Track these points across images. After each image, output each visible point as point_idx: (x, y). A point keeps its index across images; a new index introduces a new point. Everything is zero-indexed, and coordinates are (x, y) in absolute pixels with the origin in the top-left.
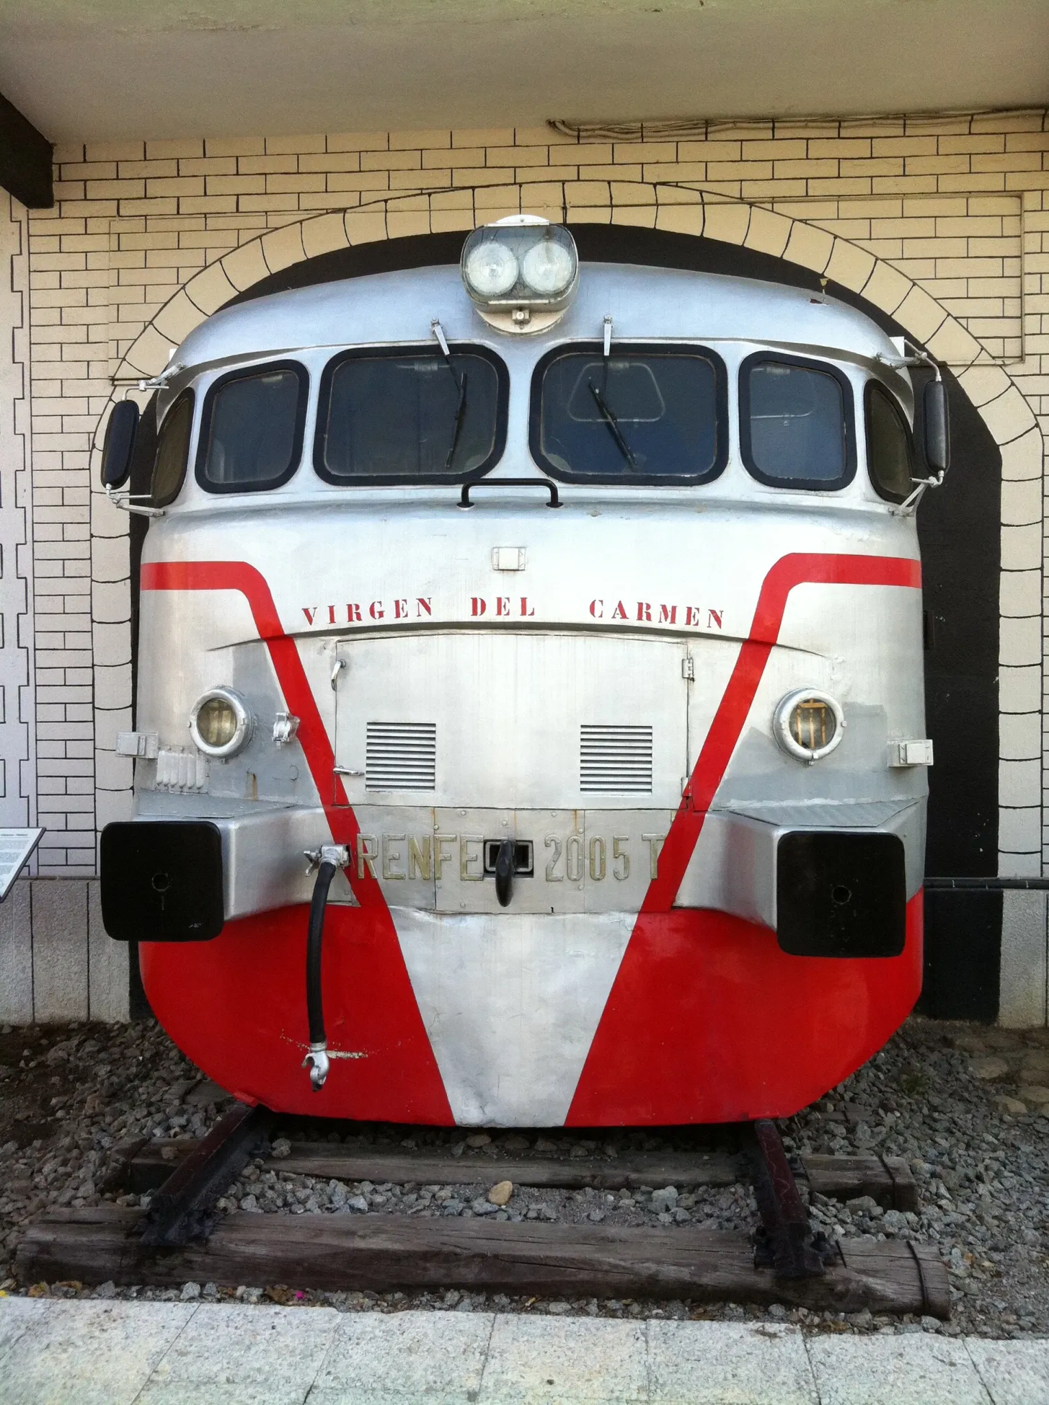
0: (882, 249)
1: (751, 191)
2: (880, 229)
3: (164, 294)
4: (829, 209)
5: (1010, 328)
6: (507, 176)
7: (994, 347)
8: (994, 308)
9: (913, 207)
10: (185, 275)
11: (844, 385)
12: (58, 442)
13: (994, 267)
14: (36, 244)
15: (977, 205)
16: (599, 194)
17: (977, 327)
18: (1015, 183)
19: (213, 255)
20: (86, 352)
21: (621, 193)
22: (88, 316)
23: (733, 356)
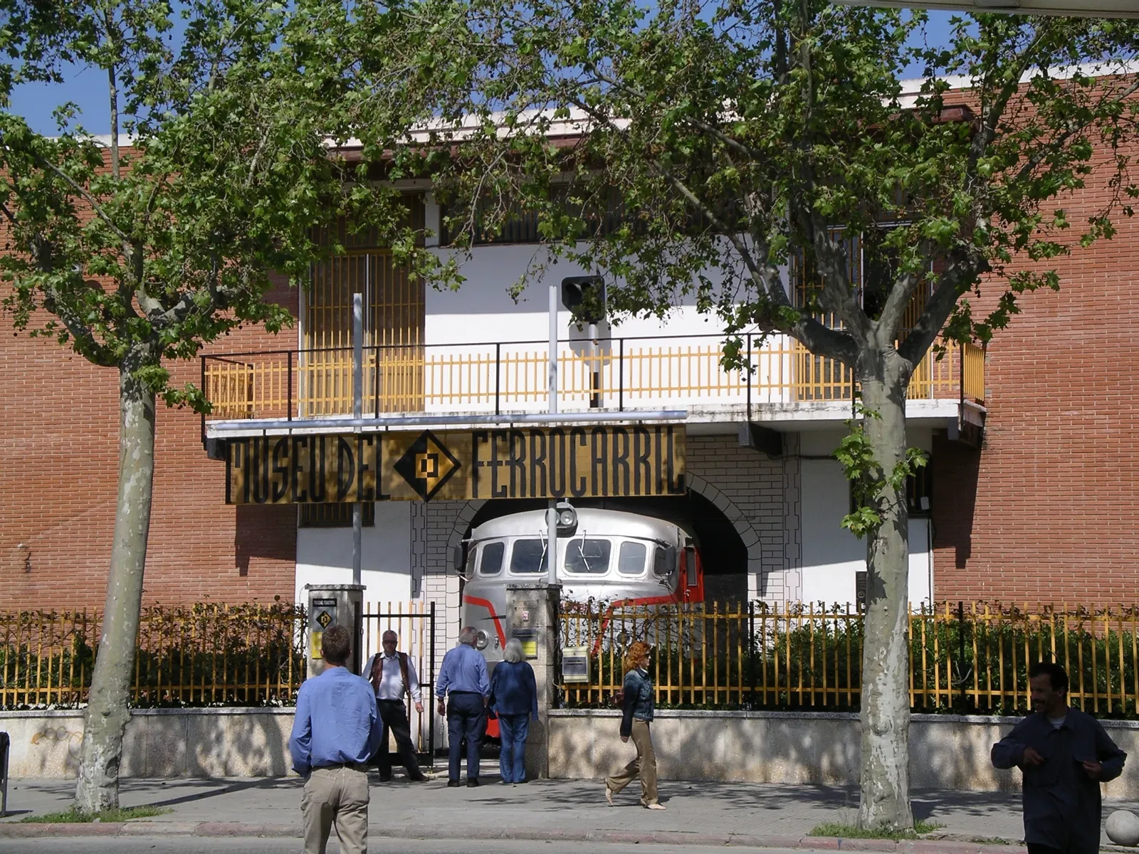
5: (751, 507)
7: (746, 513)
8: (747, 500)
9: (718, 465)
13: (746, 486)
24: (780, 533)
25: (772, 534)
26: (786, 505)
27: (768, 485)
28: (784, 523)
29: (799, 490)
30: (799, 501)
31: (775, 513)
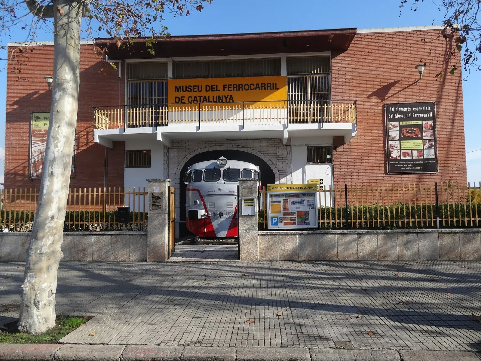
0: (262, 152)
1: (248, 146)
2: (262, 150)
3: (183, 157)
4: (256, 148)
5: (276, 161)
6: (222, 144)
7: (274, 163)
8: (274, 159)
9: (265, 148)
10: (186, 155)
11: (251, 173)
12: (172, 173)
13: (274, 154)
14: (169, 151)
15: (272, 148)
16: (231, 146)
17: (272, 161)
18: (276, 146)
19: (189, 153)
20: (175, 163)
21: (234, 146)
22: (175, 159)
23: (241, 170)
24: (285, 169)
25: (283, 169)
26: (287, 160)
27: (281, 154)
28: (286, 166)
29: (291, 156)
30: (291, 159)
31: (284, 163)
